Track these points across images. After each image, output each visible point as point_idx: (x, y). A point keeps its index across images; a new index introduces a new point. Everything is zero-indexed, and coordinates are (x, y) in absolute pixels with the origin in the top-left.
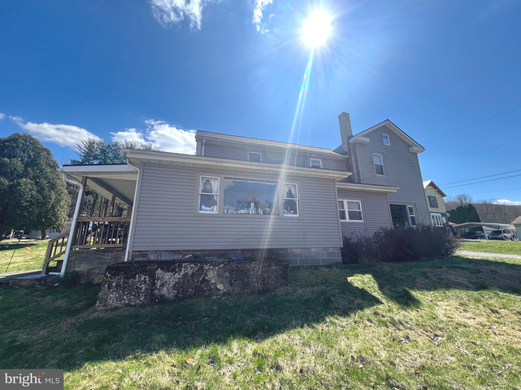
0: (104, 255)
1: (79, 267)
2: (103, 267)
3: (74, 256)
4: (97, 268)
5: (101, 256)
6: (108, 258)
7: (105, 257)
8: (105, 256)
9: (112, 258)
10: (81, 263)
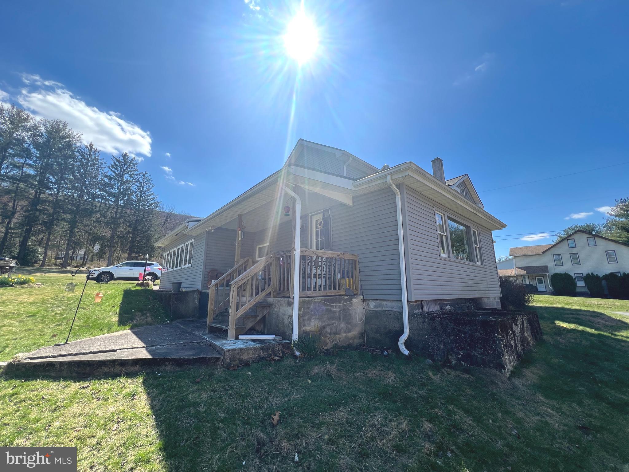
0: (332, 306)
1: (309, 325)
2: (334, 323)
3: (302, 309)
4: (329, 325)
5: (329, 308)
6: (337, 311)
7: (334, 310)
8: (333, 308)
9: (341, 311)
10: (310, 319)
